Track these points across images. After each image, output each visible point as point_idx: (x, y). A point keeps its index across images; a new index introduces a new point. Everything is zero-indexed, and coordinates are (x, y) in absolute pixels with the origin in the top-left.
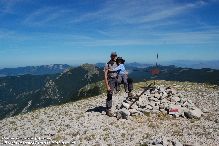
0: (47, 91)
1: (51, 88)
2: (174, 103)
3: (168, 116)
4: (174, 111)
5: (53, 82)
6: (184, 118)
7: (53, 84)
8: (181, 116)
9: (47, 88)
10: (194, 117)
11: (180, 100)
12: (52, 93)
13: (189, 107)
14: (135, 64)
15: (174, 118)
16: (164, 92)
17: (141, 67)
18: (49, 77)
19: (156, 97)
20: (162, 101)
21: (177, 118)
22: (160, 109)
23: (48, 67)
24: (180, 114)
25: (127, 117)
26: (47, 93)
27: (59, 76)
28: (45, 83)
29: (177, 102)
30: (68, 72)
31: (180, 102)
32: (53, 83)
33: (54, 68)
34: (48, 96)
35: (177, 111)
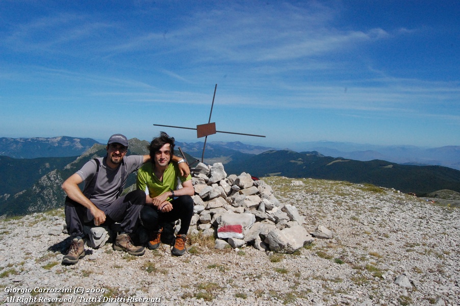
0: (44, 193)
1: (52, 188)
2: (241, 209)
3: (213, 244)
4: (230, 229)
5: (57, 176)
6: (259, 250)
7: (57, 180)
8: (251, 243)
9: (43, 188)
10: (282, 246)
11: (260, 203)
12: (55, 199)
13: (281, 221)
14: (238, 145)
15: (229, 249)
16: (223, 182)
17: (250, 152)
18: (50, 164)
19: (198, 194)
20: (211, 204)
21: (237, 249)
22: (201, 223)
23: (49, 141)
24: (248, 239)
25: (95, 241)
26: (43, 198)
27: (73, 163)
28: (41, 176)
29: (250, 207)
30: (94, 154)
31: (257, 207)
32: (58, 178)
33: (63, 146)
34: (45, 205)
35: (238, 229)
